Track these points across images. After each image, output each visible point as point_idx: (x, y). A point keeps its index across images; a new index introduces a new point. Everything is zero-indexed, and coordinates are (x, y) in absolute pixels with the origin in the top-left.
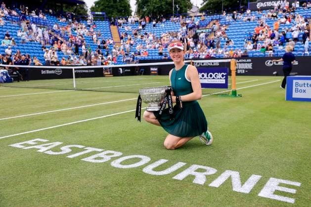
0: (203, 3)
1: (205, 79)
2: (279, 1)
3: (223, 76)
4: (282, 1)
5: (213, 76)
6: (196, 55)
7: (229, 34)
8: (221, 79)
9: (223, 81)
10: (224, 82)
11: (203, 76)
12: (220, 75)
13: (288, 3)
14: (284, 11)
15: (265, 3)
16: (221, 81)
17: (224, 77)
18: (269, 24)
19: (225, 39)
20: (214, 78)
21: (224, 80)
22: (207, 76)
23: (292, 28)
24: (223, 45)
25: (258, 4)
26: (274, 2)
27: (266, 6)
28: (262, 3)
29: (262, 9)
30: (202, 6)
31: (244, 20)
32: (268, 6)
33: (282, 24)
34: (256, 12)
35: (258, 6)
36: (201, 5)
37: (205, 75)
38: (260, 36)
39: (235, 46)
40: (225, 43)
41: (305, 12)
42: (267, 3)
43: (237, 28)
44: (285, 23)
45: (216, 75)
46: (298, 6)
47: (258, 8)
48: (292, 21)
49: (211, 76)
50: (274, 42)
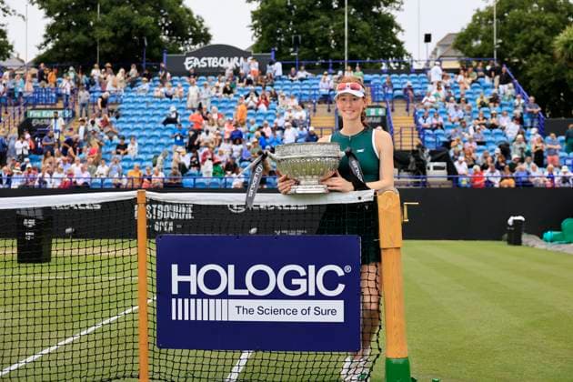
0: (45, 44)
1: (225, 295)
2: (236, 59)
3: (331, 281)
4: (242, 59)
5: (276, 280)
6: (34, 179)
7: (120, 126)
8: (319, 296)
9: (334, 312)
10: (339, 317)
11: (213, 280)
12: (314, 278)
13: (257, 64)
14: (249, 82)
15: (204, 59)
16: (318, 311)
17: (341, 287)
18: (219, 108)
19: (111, 139)
20: (276, 294)
21: (339, 306)
22: (240, 284)
23: (276, 120)
24: (109, 153)
25: (187, 59)
26: (226, 60)
27: (205, 65)
28: (196, 59)
29: (198, 73)
30: (42, 52)
31: (156, 94)
32: (211, 68)
33: (251, 111)
34: (183, 78)
35: (186, 63)
36: (40, 48)
37: (227, 277)
38: (204, 134)
39: (141, 156)
40: (113, 149)
41: (296, 87)
42: (209, 59)
43: (140, 112)
44: (257, 109)
45: (292, 275)
46: (279, 72)
47: (188, 68)
48: (273, 104)
49: (261, 280)
50: (242, 151)
